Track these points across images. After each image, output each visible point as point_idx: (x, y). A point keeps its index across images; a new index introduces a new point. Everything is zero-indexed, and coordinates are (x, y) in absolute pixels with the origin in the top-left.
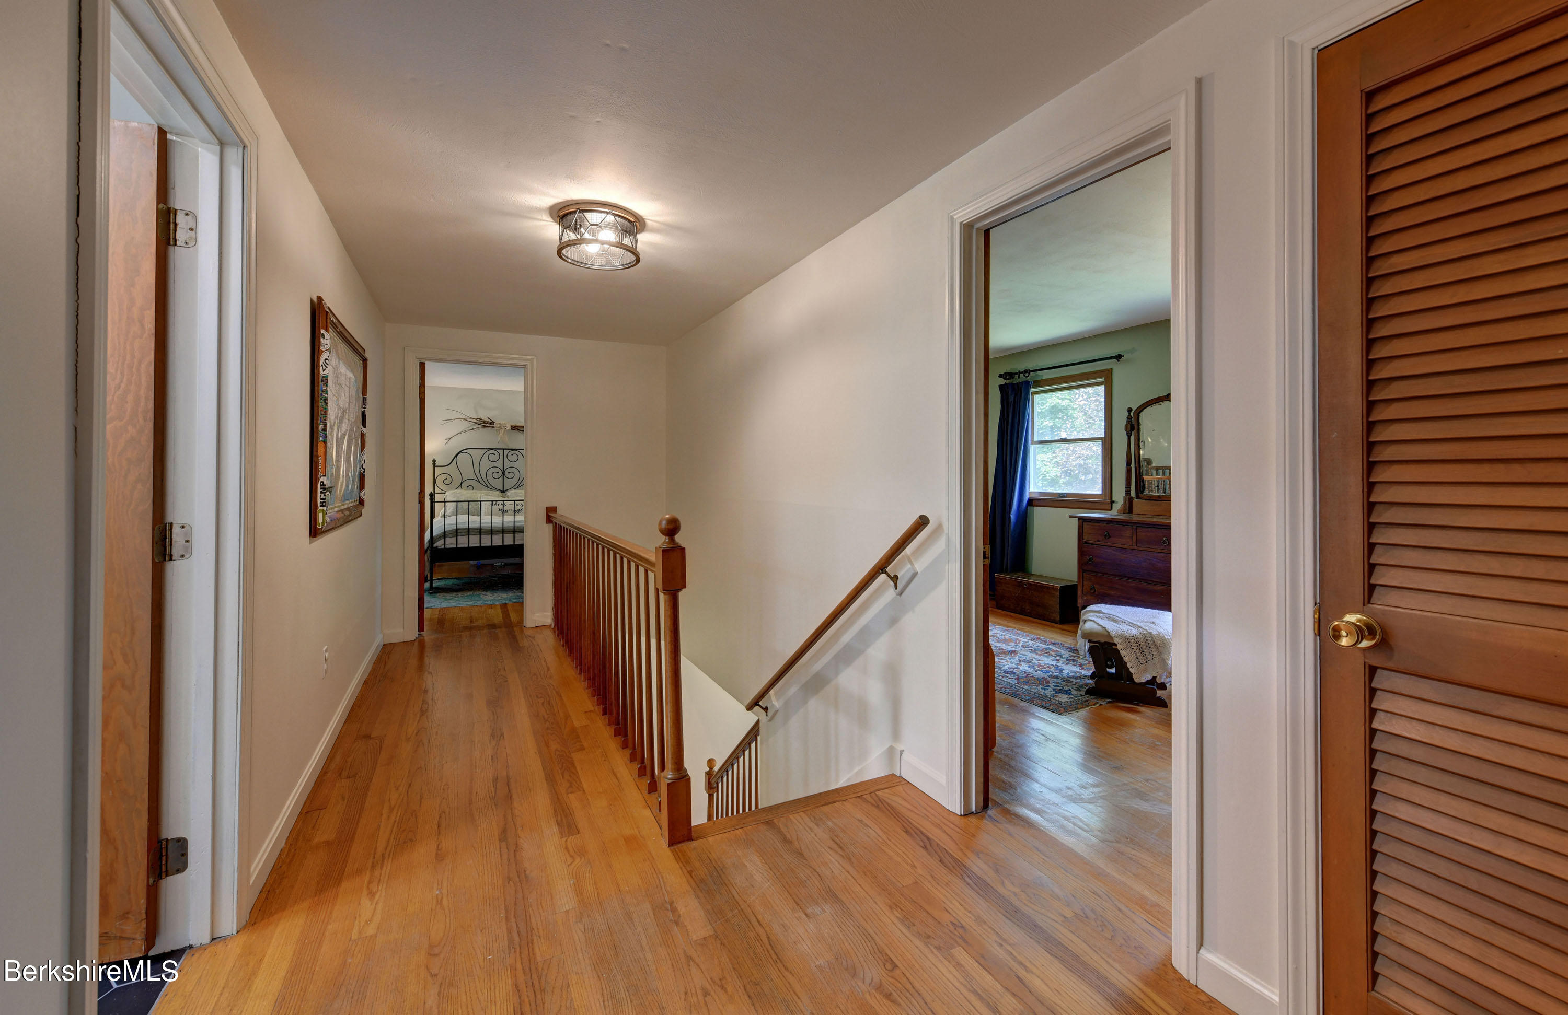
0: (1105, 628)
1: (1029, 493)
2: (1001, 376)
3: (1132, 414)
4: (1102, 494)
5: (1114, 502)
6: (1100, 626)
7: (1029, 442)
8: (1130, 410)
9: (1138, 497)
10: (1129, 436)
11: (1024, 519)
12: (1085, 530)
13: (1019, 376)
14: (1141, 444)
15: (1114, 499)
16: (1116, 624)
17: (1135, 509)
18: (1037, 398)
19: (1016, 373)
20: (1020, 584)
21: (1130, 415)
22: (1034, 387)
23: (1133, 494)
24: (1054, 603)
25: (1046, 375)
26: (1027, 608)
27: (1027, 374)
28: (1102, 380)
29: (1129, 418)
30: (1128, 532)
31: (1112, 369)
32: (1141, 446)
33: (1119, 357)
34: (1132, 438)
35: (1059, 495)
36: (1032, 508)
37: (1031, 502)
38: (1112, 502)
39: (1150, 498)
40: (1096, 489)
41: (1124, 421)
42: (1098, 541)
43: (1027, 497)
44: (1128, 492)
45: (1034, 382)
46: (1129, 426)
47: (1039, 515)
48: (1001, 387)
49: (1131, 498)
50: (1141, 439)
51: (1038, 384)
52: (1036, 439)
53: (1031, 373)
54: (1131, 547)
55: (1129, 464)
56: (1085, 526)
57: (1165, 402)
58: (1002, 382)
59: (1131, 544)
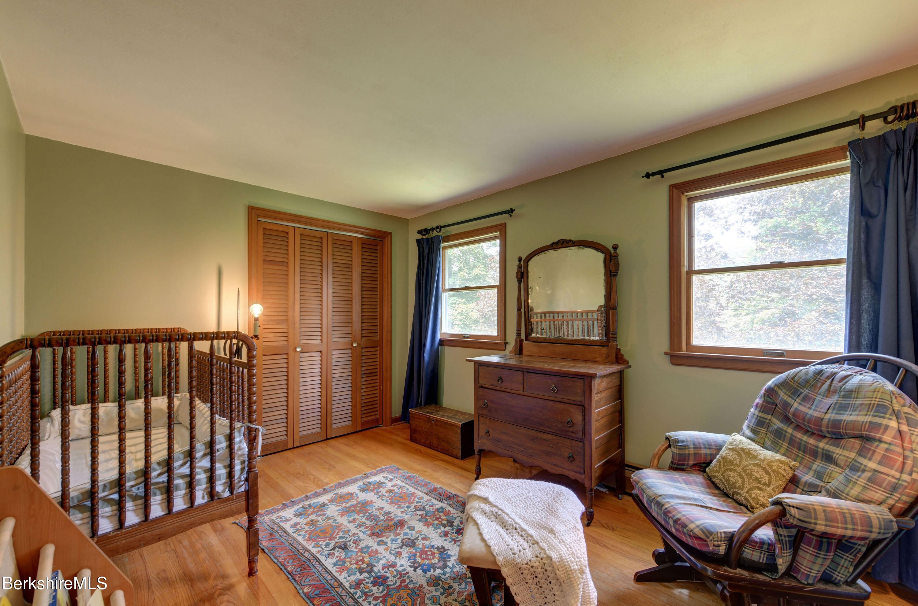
0: (489, 547)
1: (441, 334)
2: (419, 232)
3: (522, 263)
4: (498, 335)
5: (507, 343)
6: (483, 540)
7: (440, 289)
8: (520, 259)
9: (527, 339)
10: (520, 283)
11: (436, 356)
12: (481, 375)
13: (433, 232)
14: (530, 290)
15: (507, 341)
16: (503, 532)
17: (525, 352)
18: (450, 253)
19: (430, 230)
20: (429, 420)
21: (520, 264)
22: (443, 242)
23: (523, 336)
24: (456, 439)
25: (454, 230)
26: (435, 442)
27: (438, 230)
28: (497, 234)
29: (520, 267)
30: (519, 377)
31: (505, 223)
32: (530, 293)
33: (511, 212)
34: (522, 284)
35: (463, 336)
36: (443, 347)
37: (442, 342)
38: (506, 343)
39: (537, 341)
40: (493, 331)
41: (515, 270)
42: (492, 385)
43: (438, 337)
44: (519, 334)
45: (444, 237)
46: (520, 273)
47: (448, 353)
48: (418, 241)
49: (522, 340)
50: (530, 286)
51: (447, 239)
52: (447, 287)
53: (442, 229)
54: (522, 393)
55: (519, 309)
56: (480, 370)
57: (550, 251)
58: (420, 237)
59: (522, 389)
